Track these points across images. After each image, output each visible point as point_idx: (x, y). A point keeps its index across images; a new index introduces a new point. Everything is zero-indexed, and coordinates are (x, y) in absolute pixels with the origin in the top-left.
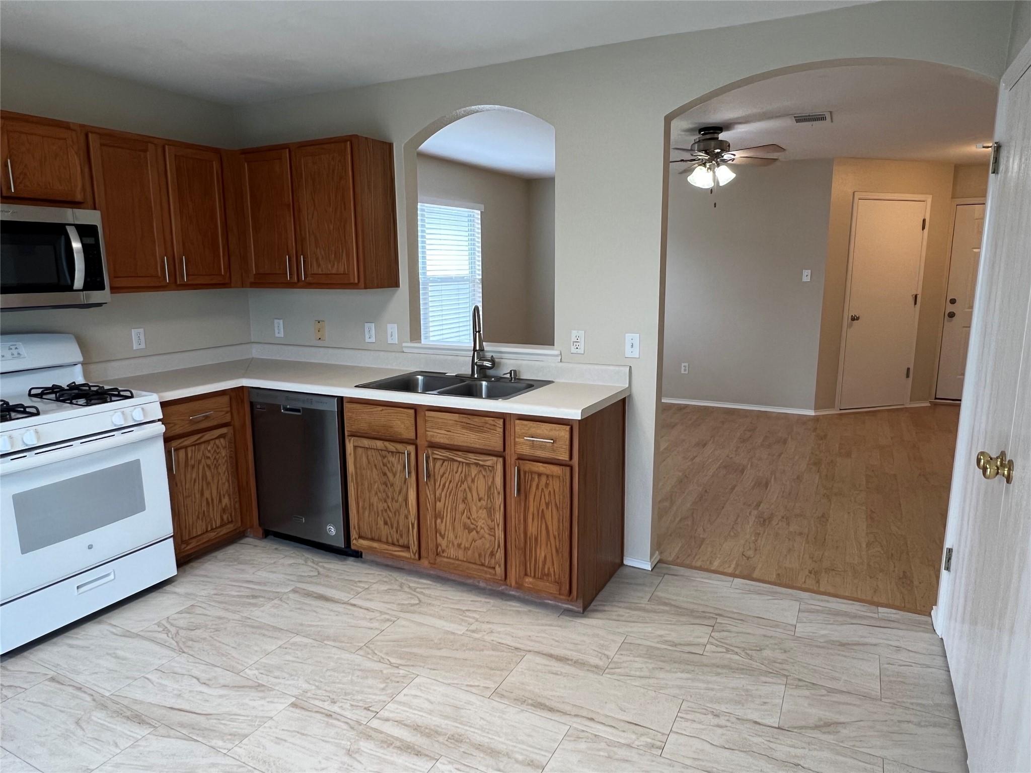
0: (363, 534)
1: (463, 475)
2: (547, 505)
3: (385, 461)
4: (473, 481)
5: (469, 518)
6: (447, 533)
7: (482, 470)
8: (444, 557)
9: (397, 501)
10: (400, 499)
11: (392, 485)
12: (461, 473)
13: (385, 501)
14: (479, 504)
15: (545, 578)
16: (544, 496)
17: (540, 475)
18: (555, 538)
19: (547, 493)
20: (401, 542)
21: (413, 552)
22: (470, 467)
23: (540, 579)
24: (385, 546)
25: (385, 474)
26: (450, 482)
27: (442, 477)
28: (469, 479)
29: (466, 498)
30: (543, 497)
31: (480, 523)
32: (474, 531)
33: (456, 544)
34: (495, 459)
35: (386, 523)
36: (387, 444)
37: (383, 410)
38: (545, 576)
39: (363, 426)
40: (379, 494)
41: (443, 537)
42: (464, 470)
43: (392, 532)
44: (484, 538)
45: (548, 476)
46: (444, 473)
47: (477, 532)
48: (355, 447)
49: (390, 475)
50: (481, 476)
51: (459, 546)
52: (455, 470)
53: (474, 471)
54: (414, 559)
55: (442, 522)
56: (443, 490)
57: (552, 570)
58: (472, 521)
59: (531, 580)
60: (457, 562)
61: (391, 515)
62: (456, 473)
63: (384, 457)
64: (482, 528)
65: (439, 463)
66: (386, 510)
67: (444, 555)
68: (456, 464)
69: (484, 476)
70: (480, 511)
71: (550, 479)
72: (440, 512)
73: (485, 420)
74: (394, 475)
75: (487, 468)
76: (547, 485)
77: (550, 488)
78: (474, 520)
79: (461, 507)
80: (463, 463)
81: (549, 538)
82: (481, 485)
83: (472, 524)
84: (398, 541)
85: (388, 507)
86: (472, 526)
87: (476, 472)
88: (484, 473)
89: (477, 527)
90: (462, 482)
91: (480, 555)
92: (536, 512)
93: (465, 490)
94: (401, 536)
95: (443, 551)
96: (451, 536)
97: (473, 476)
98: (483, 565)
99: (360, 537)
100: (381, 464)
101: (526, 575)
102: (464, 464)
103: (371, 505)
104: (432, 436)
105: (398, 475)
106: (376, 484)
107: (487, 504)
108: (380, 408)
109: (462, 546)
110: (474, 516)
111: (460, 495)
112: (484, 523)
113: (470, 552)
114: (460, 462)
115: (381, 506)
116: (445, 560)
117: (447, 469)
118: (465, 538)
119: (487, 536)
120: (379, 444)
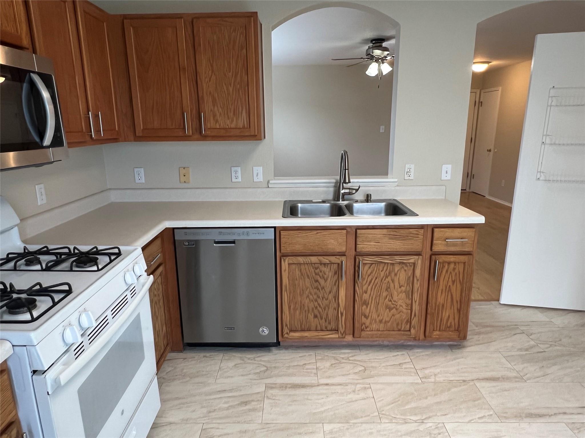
0: (294, 329)
1: (387, 272)
2: (453, 282)
3: (317, 271)
4: (396, 275)
5: (391, 301)
6: (370, 315)
7: (404, 266)
8: (367, 331)
9: (327, 299)
10: (331, 297)
11: (323, 288)
12: (386, 270)
13: (316, 301)
14: (400, 290)
15: (448, 329)
16: (452, 276)
17: (449, 263)
18: (457, 302)
19: (453, 274)
20: (329, 328)
21: (341, 333)
22: (394, 265)
23: (444, 331)
24: (315, 334)
25: (317, 281)
26: (376, 278)
27: (369, 276)
28: (393, 274)
29: (389, 288)
30: (450, 276)
31: (400, 302)
32: (394, 309)
33: (378, 320)
34: (416, 257)
35: (316, 316)
36: (321, 258)
37: (317, 233)
38: (448, 328)
39: (298, 248)
40: (311, 297)
41: (366, 317)
42: (389, 268)
43: (321, 322)
44: (403, 312)
45: (455, 263)
46: (371, 273)
47: (396, 309)
48: (289, 264)
49: (322, 282)
50: (403, 270)
51: (381, 321)
52: (381, 269)
53: (397, 267)
54: (341, 338)
55: (367, 307)
56: (369, 285)
57: (453, 324)
58: (393, 302)
59: (438, 333)
60: (379, 332)
61: (320, 309)
62: (382, 271)
63: (316, 269)
64: (401, 306)
65: (367, 267)
66: (316, 308)
67: (367, 330)
68: (382, 265)
69: (405, 270)
70: (400, 295)
71: (457, 265)
72: (366, 301)
73: (410, 231)
74: (326, 280)
75: (408, 264)
76: (454, 269)
77: (457, 271)
78: (395, 301)
79: (385, 294)
80: (388, 263)
81: (453, 303)
82: (402, 276)
83: (393, 304)
84: (326, 328)
85: (319, 304)
86: (392, 306)
87: (399, 269)
88: (406, 268)
89: (396, 306)
90: (387, 277)
91: (398, 324)
92: (444, 288)
93: (388, 282)
94: (330, 323)
95: (366, 328)
96: (375, 316)
97: (396, 272)
98: (399, 330)
99: (291, 331)
100: (314, 274)
101: (434, 330)
102: (389, 265)
103: (302, 306)
104: (363, 248)
105: (329, 280)
106: (308, 290)
107: (406, 289)
108: (315, 232)
109: (384, 321)
110: (395, 298)
111: (384, 286)
112: (403, 302)
113: (389, 324)
114: (385, 263)
115: (311, 305)
116: (370, 333)
117: (374, 270)
118: (386, 315)
119: (404, 311)
120: (314, 259)
